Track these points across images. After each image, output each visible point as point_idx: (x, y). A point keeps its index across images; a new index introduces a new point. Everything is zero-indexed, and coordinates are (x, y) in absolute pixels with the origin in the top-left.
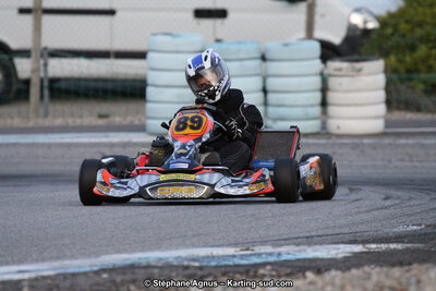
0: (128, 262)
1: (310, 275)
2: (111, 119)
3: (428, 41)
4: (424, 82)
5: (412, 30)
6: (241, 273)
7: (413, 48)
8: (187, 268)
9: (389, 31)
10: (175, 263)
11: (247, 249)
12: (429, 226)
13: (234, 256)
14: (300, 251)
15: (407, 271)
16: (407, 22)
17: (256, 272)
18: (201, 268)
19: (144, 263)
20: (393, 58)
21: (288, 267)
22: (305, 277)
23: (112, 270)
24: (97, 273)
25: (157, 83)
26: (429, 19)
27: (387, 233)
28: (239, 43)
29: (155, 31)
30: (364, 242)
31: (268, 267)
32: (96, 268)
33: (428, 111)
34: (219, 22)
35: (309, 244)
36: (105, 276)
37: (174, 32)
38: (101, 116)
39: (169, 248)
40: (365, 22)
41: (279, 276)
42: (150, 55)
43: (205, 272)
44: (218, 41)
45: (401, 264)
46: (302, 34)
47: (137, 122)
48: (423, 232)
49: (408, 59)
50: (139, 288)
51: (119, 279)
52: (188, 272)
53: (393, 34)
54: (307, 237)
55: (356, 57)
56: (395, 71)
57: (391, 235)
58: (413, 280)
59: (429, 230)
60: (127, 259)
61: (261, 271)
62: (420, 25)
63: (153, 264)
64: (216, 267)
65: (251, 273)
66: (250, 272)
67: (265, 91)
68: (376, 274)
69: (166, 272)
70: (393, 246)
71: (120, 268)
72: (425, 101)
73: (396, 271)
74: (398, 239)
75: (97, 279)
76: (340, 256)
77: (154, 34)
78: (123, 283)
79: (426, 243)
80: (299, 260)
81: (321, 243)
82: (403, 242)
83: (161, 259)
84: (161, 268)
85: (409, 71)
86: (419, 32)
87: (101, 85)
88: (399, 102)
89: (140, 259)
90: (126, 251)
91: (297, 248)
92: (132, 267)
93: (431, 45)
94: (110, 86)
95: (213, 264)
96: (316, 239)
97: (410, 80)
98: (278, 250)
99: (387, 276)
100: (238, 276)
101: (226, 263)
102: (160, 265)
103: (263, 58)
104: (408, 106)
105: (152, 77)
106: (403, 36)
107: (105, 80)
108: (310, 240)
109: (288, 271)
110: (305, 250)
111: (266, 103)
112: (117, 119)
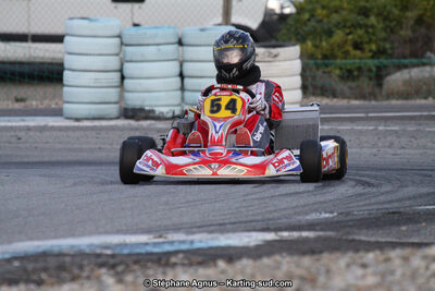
0: (40, 250)
1: (221, 264)
2: (28, 103)
3: (344, 26)
4: (341, 69)
5: (328, 16)
6: (153, 261)
7: (330, 33)
8: (99, 256)
9: (307, 16)
10: (87, 251)
11: (160, 237)
12: (342, 213)
13: (147, 244)
14: (212, 239)
15: (318, 260)
16: (323, 7)
17: (168, 260)
18: (113, 256)
19: (56, 250)
20: (309, 43)
21: (200, 255)
22: (215, 265)
23: (24, 258)
24: (9, 261)
25: (73, 67)
26: (345, 5)
27: (300, 221)
28: (156, 28)
29: (72, 16)
30: (277, 230)
31: (181, 256)
32: (7, 256)
33: (344, 96)
34: (136, 6)
35: (222, 232)
36: (16, 264)
37: (91, 17)
38: (17, 100)
39: (82, 235)
40: (282, 8)
41: (191, 264)
42: (67, 39)
43: (117, 260)
44: (136, 25)
45: (312, 252)
46: (220, 19)
47: (53, 106)
48: (335, 219)
49: (324, 44)
50: (50, 276)
51: (30, 266)
52: (100, 260)
53: (309, 20)
54: (220, 225)
55: (273, 42)
56: (312, 56)
57: (303, 222)
58: (323, 270)
59: (342, 218)
60: (39, 247)
61: (173, 260)
62: (336, 10)
63: (65, 251)
64: (129, 255)
65: (163, 262)
66: (163, 260)
67: (181, 76)
68: (286, 264)
69: (78, 259)
70: (305, 234)
71: (32, 256)
72: (340, 86)
73: (307, 261)
74: (311, 226)
75: (8, 267)
76: (253, 244)
77: (71, 19)
78: (35, 271)
79: (338, 231)
80: (211, 248)
81: (234, 231)
82: (315, 230)
83: (72, 247)
84: (73, 256)
85: (325, 57)
86: (336, 18)
87: (17, 68)
88: (315, 87)
89: (52, 246)
90: (38, 239)
91: (209, 236)
92: (44, 255)
93: (348, 31)
94: (26, 69)
95: (126, 251)
96: (229, 226)
97: (327, 66)
98: (191, 237)
99: (298, 266)
100: (149, 264)
101: (138, 251)
102: (72, 253)
103: (180, 43)
104: (324, 91)
105: (69, 61)
106: (321, 21)
107: (21, 63)
108: (222, 228)
109: (200, 259)
110: (217, 239)
111: (182, 89)
112: (34, 103)
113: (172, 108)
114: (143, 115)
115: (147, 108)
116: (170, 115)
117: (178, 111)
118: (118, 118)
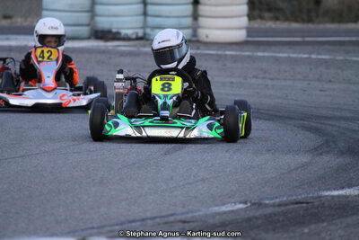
67: (145, 2)
111: (145, 14)
112: (19, 20)
113: (136, 31)
114: (110, 36)
115: (114, 30)
116: (134, 36)
117: (140, 33)
118: (89, 38)
